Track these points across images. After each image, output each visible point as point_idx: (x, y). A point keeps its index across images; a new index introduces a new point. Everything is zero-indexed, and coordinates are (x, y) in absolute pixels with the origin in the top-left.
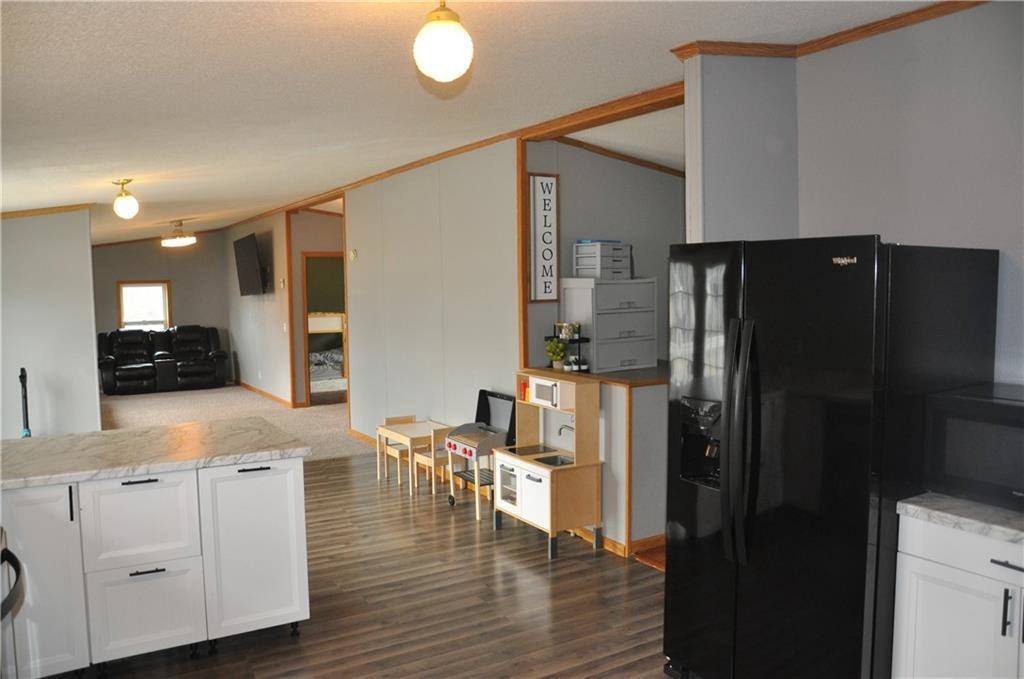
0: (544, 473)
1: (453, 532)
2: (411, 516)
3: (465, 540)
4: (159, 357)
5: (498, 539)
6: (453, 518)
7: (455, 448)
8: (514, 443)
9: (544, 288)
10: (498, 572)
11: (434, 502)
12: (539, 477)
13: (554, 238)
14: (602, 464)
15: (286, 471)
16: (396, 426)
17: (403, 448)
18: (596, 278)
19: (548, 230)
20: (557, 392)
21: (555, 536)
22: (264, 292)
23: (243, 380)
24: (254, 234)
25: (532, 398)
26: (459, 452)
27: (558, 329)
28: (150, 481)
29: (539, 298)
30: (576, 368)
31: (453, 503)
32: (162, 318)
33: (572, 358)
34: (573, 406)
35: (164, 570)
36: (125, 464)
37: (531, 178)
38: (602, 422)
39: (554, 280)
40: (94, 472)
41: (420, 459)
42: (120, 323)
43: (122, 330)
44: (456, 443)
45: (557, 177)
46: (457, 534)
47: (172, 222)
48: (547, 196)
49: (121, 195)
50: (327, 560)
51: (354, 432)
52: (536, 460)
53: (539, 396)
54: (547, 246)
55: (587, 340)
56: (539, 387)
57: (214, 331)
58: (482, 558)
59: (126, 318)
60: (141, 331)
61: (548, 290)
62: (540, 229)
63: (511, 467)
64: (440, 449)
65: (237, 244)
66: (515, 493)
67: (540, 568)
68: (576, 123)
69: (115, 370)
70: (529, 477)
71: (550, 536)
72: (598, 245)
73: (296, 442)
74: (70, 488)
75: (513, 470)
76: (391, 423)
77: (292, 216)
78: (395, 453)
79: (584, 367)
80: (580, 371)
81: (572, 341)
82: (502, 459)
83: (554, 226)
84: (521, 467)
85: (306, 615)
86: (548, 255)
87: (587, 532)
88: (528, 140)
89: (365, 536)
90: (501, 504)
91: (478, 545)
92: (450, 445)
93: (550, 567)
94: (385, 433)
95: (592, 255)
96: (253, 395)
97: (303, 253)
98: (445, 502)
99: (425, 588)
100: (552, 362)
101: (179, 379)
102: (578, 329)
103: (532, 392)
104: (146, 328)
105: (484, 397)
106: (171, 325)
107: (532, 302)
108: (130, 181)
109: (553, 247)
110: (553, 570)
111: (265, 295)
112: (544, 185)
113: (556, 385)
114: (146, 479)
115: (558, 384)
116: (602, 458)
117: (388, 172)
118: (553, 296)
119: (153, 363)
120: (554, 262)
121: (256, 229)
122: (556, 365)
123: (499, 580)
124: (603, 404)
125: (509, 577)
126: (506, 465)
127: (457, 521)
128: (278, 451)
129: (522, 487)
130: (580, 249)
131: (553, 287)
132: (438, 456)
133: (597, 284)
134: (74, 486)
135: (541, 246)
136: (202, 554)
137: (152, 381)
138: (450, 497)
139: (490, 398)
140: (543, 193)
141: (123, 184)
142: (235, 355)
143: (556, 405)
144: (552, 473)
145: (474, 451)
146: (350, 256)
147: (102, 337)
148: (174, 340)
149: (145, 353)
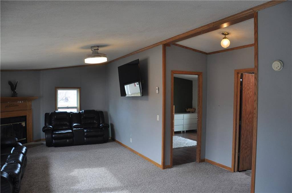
4: (75, 127)
23: (117, 139)
24: (139, 59)
32: (76, 106)
42: (56, 108)
43: (56, 111)
57: (101, 112)
59: (59, 105)
60: (66, 113)
65: (120, 68)
69: (52, 134)
77: (167, 47)
101: (85, 139)
104: (69, 111)
106: (81, 110)
119: (72, 130)
121: (140, 57)
137: (71, 140)
142: (112, 126)
147: (46, 115)
148: (82, 117)
149: (68, 124)
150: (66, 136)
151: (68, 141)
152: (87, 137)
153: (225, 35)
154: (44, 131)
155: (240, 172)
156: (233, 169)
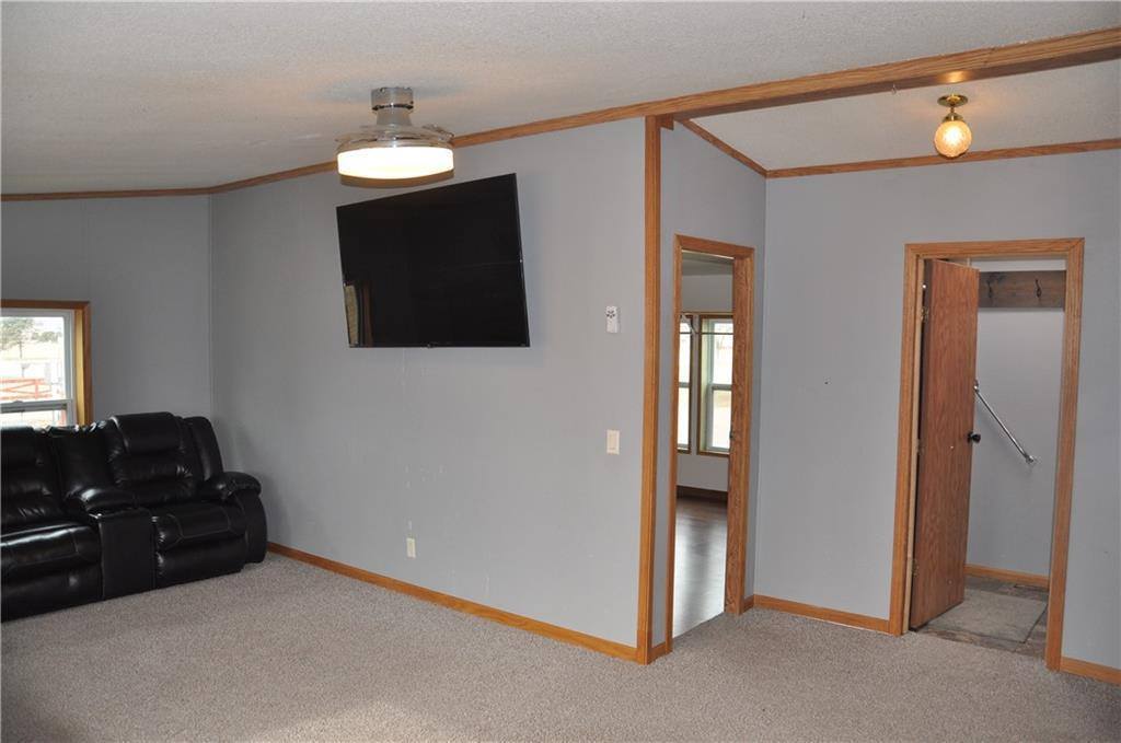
77: (663, 130)
101: (161, 560)
137: (90, 574)
148: (117, 452)
149: (46, 491)
152: (166, 550)
153: (953, 106)
155: (915, 630)
156: (895, 625)
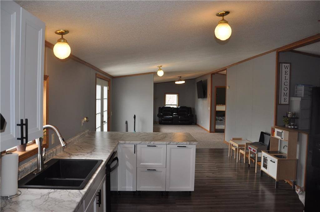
0: (276, 160)
1: (248, 175)
2: (237, 168)
3: (252, 178)
5: (261, 179)
6: (249, 171)
7: (251, 149)
8: (269, 150)
9: (284, 100)
10: (260, 189)
11: (244, 165)
12: (274, 161)
13: (288, 84)
14: (297, 160)
15: (191, 148)
16: (235, 141)
17: (236, 148)
18: (302, 97)
19: (286, 81)
20: (283, 134)
21: (278, 181)
22: (204, 98)
23: (197, 124)
24: (201, 81)
25: (276, 136)
26: (252, 150)
27: (287, 114)
28: (154, 146)
29: (282, 103)
30: (292, 127)
31: (249, 166)
32: (176, 104)
33: (292, 124)
34: (288, 139)
35: (156, 170)
36: (149, 141)
37: (281, 64)
38: (298, 146)
39: (288, 98)
40: (141, 142)
41: (241, 151)
42: (165, 105)
44: (252, 148)
45: (290, 63)
46: (250, 176)
47: (178, 77)
48: (286, 70)
49: (159, 70)
50: (206, 177)
51: (225, 141)
52: (274, 155)
53: (277, 135)
54: (286, 86)
55: (297, 118)
56: (278, 132)
57: (190, 108)
58: (256, 184)
59: (166, 103)
60: (170, 107)
61: (285, 101)
62: (283, 81)
63: (266, 157)
64: (247, 149)
66: (267, 165)
67: (272, 190)
68: (295, 46)
69: (162, 118)
70: (271, 161)
71: (276, 181)
72: (303, 86)
73: (195, 141)
74: (135, 145)
75: (267, 158)
76: (234, 139)
77: (213, 75)
78: (234, 149)
79: (296, 127)
80: (294, 128)
81: (291, 118)
82: (264, 154)
83: (289, 79)
84: (269, 157)
85: (193, 190)
86: (286, 89)
87: (291, 182)
88: (280, 52)
89: (219, 172)
90: (263, 169)
91: (255, 180)
92: (249, 148)
93: (275, 191)
94: (232, 142)
95: (301, 90)
96: (199, 128)
97: (215, 87)
98: (247, 166)
99: (231, 190)
100: (285, 125)
101: (179, 121)
102: (294, 114)
103: (276, 133)
104: (172, 106)
105: (262, 134)
106: (178, 106)
107: (279, 104)
108: (161, 66)
109: (288, 87)
110: (276, 192)
111: (204, 99)
112: (285, 66)
113: (283, 132)
114: (153, 145)
115: (283, 131)
116: (297, 158)
117: (239, 62)
118: (287, 103)
119: (173, 116)
120: (288, 91)
121: (203, 79)
122: (286, 126)
123: (260, 191)
124: (299, 140)
125: (263, 192)
126: (265, 156)
127: (250, 172)
128: (189, 142)
129: (269, 164)
130: (297, 87)
131: (287, 100)
132: (247, 151)
133: (302, 100)
134: (136, 145)
135: (283, 86)
136: (166, 168)
137: (172, 122)
138: (249, 164)
139: (264, 135)
140: (285, 69)
141: (160, 67)
142: (196, 116)
143: (282, 139)
144: (278, 160)
145: (256, 150)
146: (228, 88)
147: (160, 108)
148: (179, 110)
149: (171, 113)
150: (169, 119)
151: (170, 122)
154: (158, 116)
